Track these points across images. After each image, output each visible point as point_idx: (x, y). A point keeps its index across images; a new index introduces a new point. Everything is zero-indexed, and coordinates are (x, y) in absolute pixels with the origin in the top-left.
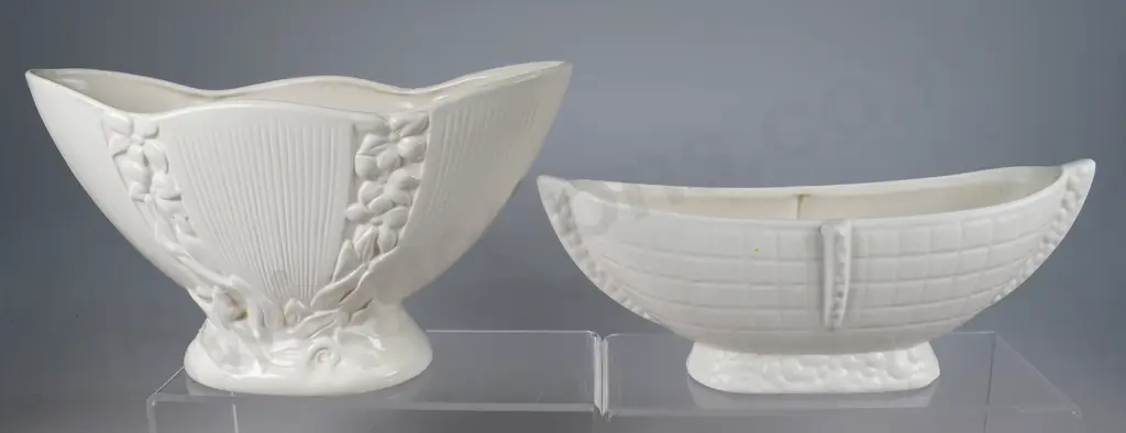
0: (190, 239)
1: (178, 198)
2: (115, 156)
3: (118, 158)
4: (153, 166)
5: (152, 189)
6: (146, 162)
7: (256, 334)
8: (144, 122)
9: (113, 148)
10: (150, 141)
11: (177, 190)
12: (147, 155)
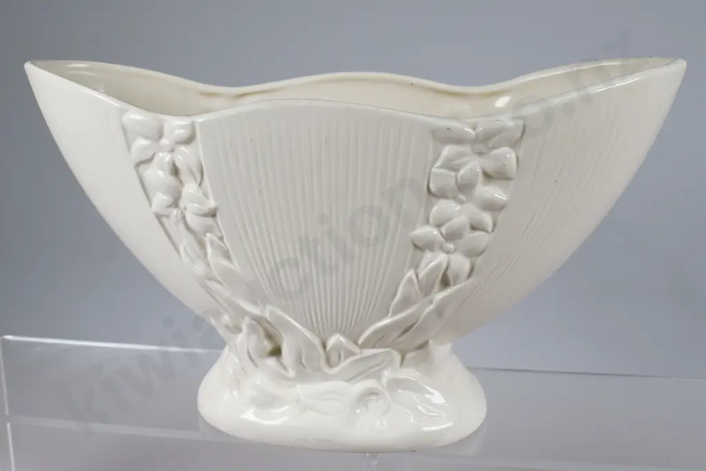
0: (225, 262)
1: (213, 214)
2: (138, 165)
3: (142, 167)
4: (184, 176)
5: (182, 204)
6: (175, 171)
7: (291, 373)
8: (176, 126)
9: (136, 155)
10: (183, 148)
11: (211, 204)
12: (178, 165)
